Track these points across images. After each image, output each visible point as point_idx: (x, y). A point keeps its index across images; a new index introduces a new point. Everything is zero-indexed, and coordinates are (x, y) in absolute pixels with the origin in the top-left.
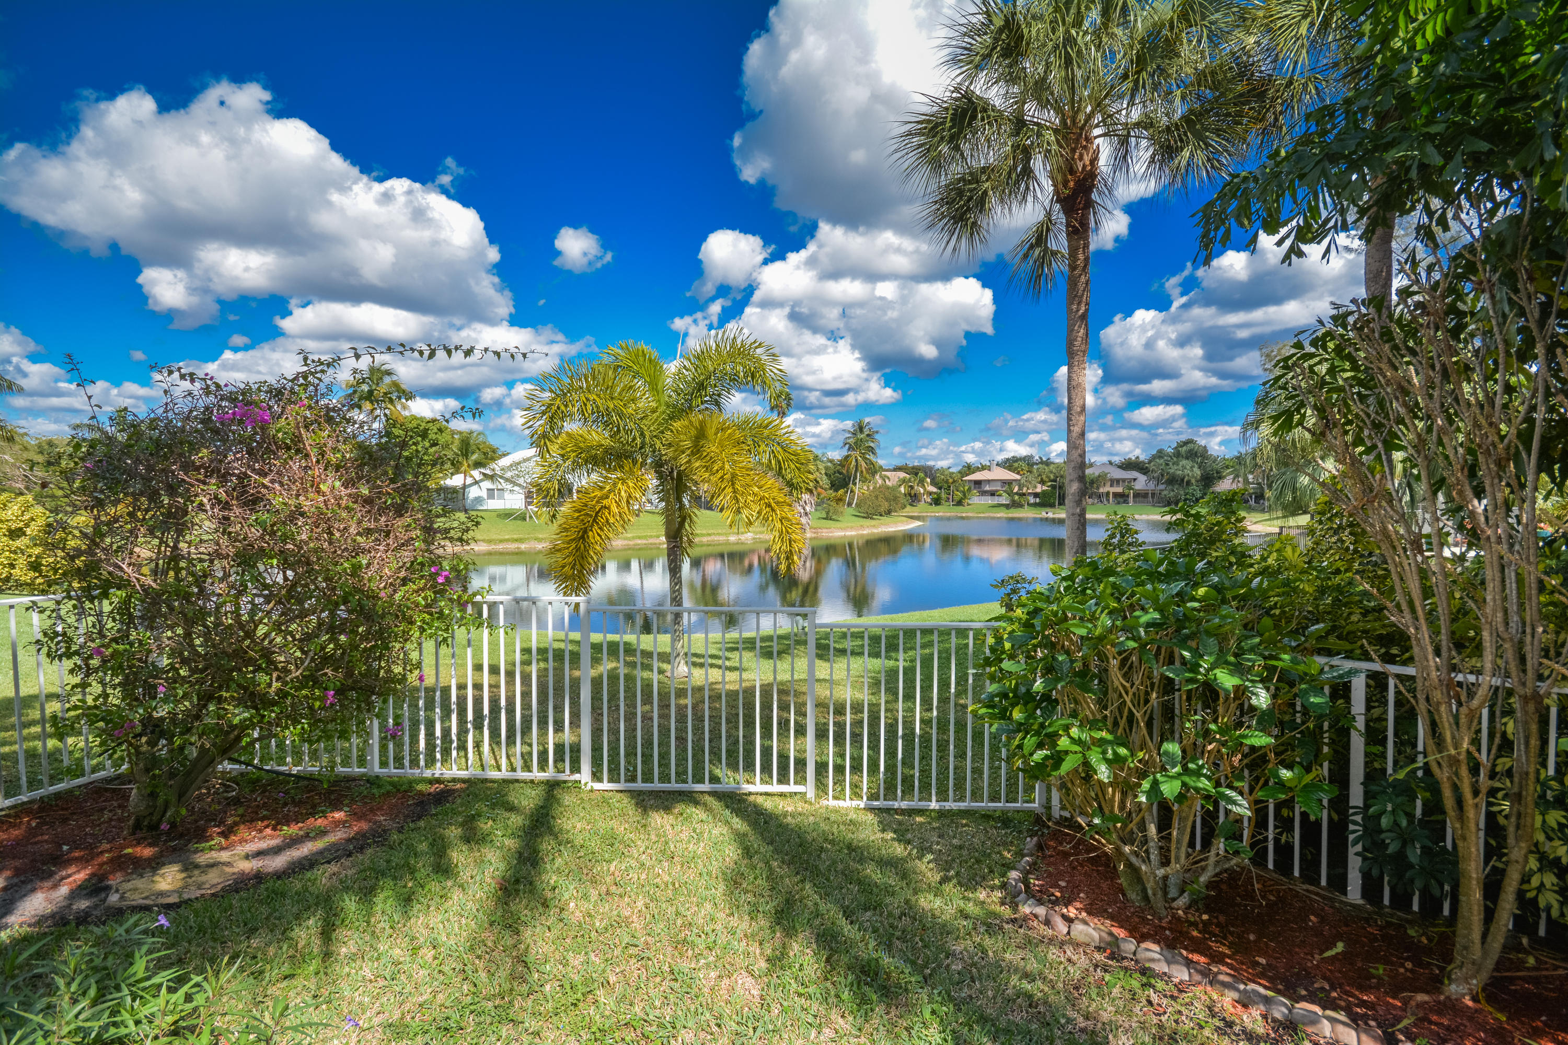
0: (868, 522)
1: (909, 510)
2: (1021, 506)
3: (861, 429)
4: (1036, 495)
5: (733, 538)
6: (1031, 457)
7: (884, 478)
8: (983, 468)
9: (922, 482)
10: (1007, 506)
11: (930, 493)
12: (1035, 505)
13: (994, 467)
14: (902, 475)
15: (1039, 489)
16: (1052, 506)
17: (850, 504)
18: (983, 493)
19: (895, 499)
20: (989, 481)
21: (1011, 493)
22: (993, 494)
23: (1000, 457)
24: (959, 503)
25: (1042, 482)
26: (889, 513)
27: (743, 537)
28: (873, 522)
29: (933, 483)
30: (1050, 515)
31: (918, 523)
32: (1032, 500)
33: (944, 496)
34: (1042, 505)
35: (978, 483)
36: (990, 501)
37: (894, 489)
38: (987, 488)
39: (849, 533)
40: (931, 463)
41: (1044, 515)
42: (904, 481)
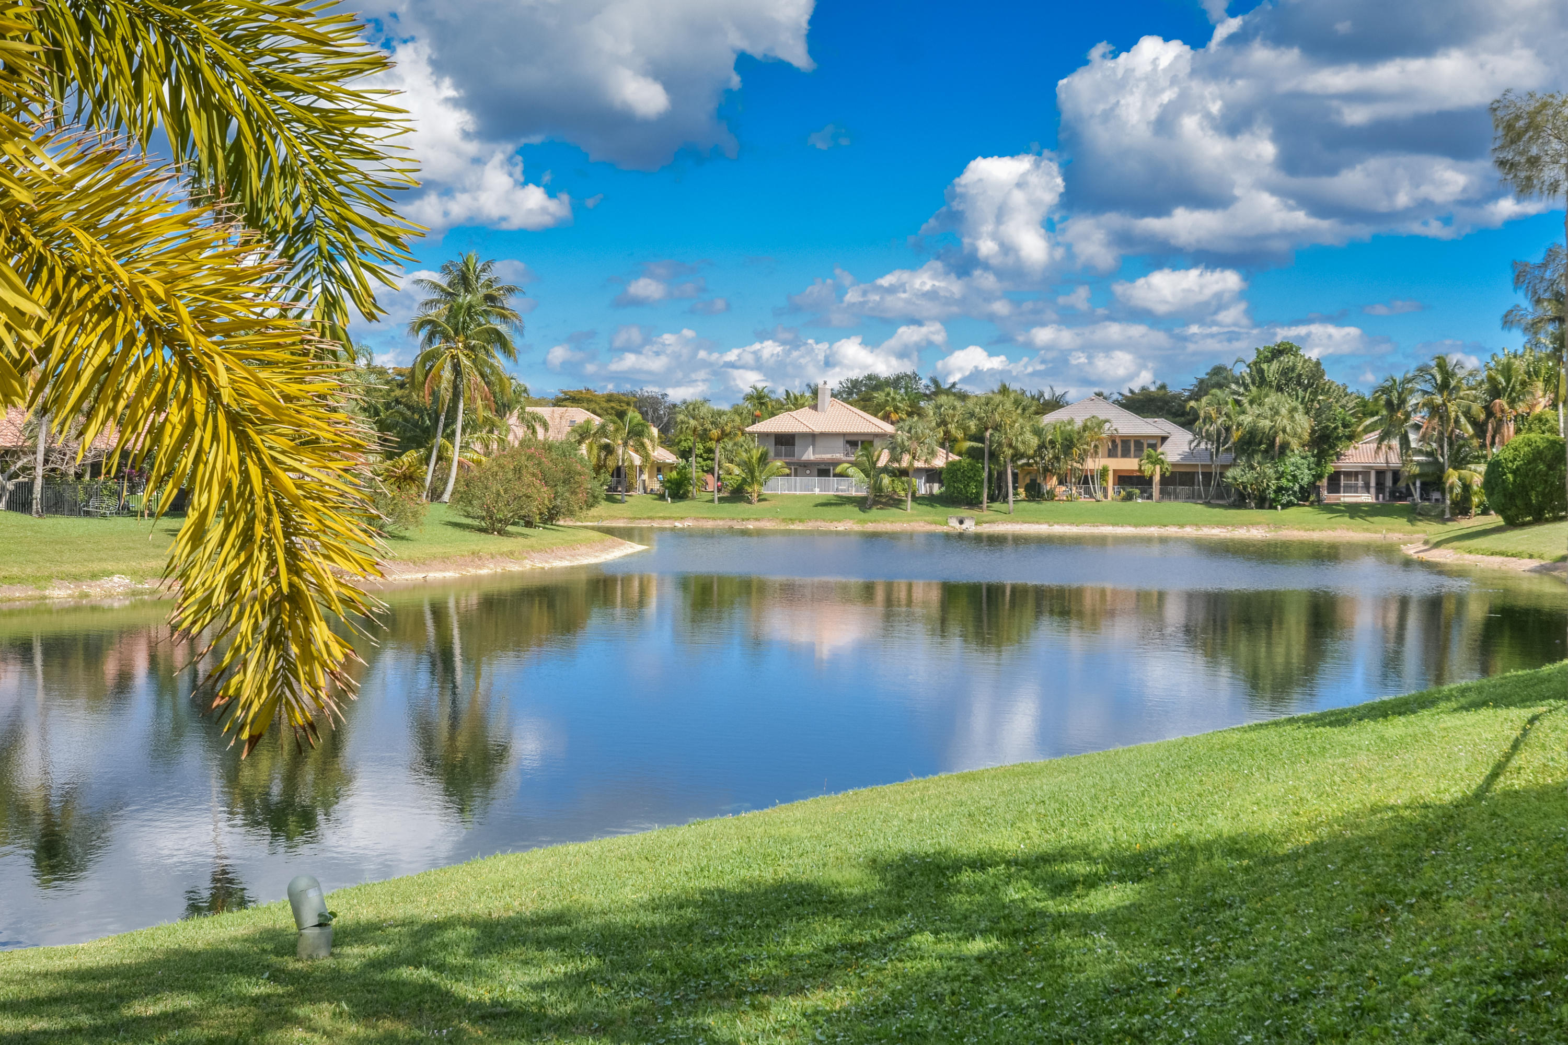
0: (492, 543)
1: (604, 514)
2: (895, 502)
3: (464, 281)
4: (932, 475)
5: (60, 593)
6: (915, 377)
7: (530, 422)
8: (793, 402)
9: (637, 433)
10: (862, 504)
11: (659, 468)
12: (931, 500)
13: (825, 399)
14: (580, 415)
15: (939, 462)
16: (973, 502)
17: (435, 495)
18: (800, 468)
19: (569, 478)
20: (813, 438)
21: (870, 470)
22: (824, 470)
23: (834, 380)
24: (738, 495)
25: (948, 442)
26: (550, 517)
27: (95, 590)
28: (506, 544)
29: (666, 442)
30: (970, 527)
31: (632, 548)
32: (923, 487)
33: (694, 472)
34: (949, 500)
35: (785, 441)
36: (818, 488)
37: (565, 451)
38: (809, 455)
39: (435, 575)
40: (651, 390)
41: (954, 526)
42: (583, 433)
